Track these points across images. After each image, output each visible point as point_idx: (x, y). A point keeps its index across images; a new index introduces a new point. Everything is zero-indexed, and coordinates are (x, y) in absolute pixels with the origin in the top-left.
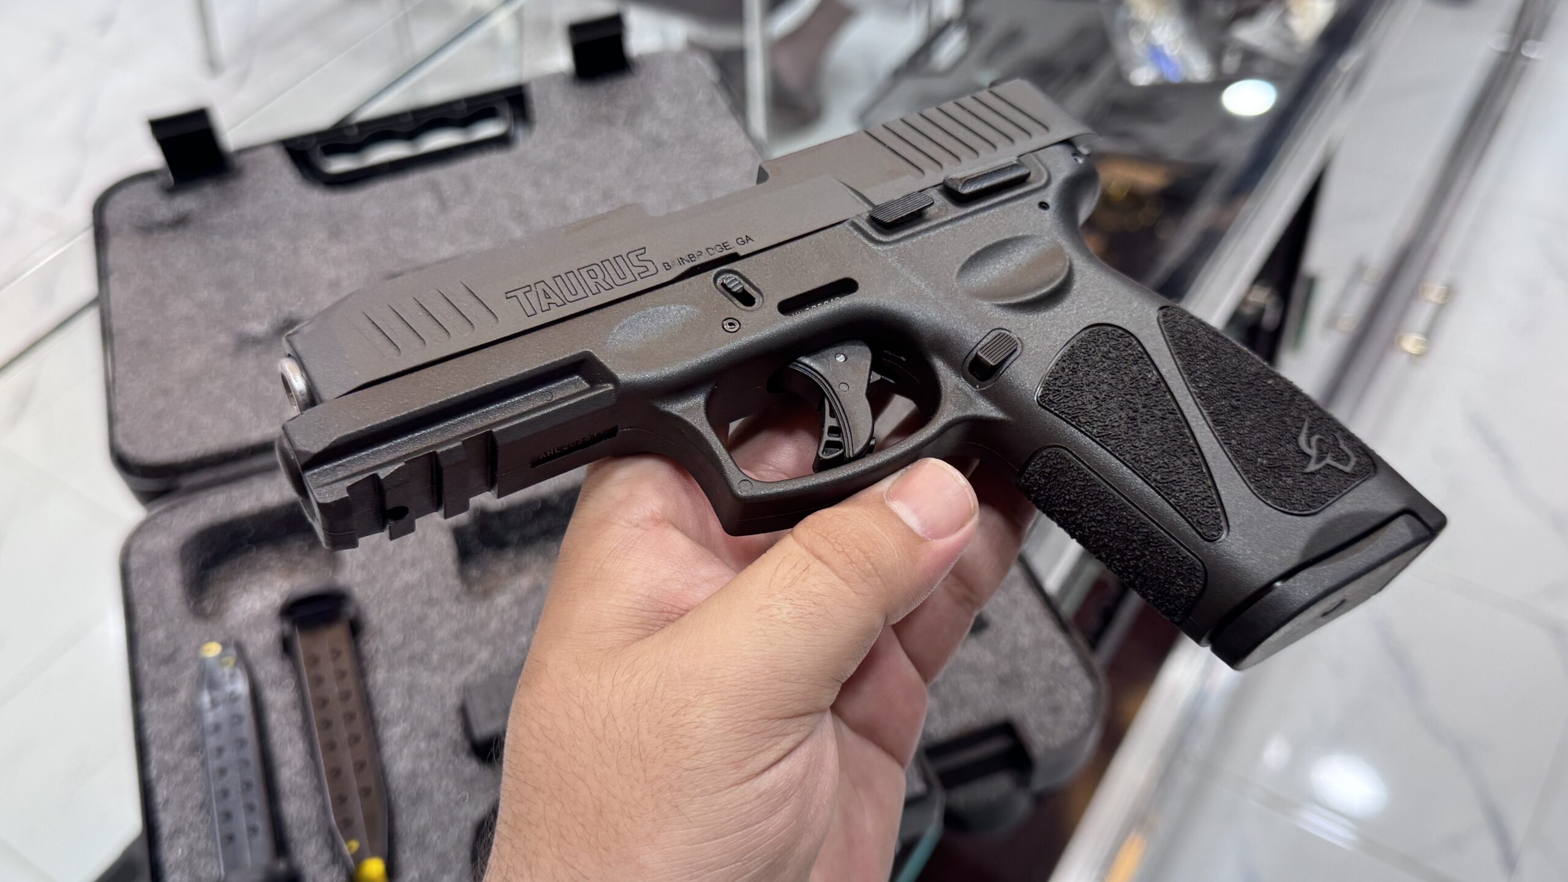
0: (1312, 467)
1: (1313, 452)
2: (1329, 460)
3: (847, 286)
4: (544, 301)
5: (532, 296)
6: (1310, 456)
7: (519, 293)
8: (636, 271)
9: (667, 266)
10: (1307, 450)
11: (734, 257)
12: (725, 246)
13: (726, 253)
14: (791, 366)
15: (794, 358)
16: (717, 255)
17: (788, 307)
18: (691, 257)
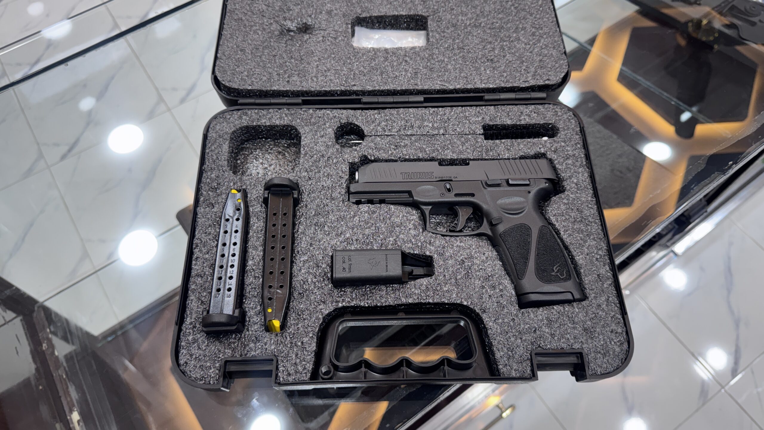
0: (553, 274)
1: (556, 271)
2: (558, 274)
3: (473, 195)
4: (407, 177)
5: (406, 175)
6: (554, 271)
7: (404, 174)
8: (429, 176)
9: (436, 178)
10: (554, 269)
11: (451, 180)
12: (451, 177)
13: (450, 179)
14: (454, 207)
15: (455, 206)
16: (448, 179)
17: (457, 195)
18: (442, 178)
